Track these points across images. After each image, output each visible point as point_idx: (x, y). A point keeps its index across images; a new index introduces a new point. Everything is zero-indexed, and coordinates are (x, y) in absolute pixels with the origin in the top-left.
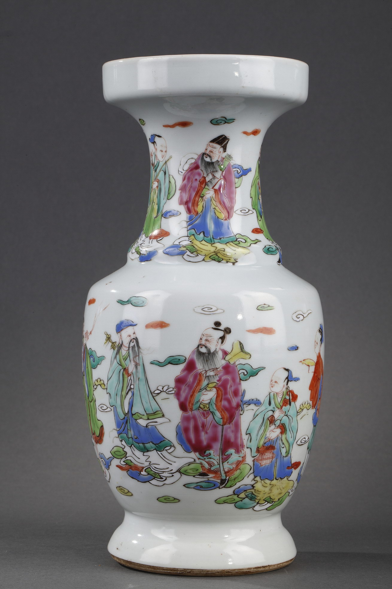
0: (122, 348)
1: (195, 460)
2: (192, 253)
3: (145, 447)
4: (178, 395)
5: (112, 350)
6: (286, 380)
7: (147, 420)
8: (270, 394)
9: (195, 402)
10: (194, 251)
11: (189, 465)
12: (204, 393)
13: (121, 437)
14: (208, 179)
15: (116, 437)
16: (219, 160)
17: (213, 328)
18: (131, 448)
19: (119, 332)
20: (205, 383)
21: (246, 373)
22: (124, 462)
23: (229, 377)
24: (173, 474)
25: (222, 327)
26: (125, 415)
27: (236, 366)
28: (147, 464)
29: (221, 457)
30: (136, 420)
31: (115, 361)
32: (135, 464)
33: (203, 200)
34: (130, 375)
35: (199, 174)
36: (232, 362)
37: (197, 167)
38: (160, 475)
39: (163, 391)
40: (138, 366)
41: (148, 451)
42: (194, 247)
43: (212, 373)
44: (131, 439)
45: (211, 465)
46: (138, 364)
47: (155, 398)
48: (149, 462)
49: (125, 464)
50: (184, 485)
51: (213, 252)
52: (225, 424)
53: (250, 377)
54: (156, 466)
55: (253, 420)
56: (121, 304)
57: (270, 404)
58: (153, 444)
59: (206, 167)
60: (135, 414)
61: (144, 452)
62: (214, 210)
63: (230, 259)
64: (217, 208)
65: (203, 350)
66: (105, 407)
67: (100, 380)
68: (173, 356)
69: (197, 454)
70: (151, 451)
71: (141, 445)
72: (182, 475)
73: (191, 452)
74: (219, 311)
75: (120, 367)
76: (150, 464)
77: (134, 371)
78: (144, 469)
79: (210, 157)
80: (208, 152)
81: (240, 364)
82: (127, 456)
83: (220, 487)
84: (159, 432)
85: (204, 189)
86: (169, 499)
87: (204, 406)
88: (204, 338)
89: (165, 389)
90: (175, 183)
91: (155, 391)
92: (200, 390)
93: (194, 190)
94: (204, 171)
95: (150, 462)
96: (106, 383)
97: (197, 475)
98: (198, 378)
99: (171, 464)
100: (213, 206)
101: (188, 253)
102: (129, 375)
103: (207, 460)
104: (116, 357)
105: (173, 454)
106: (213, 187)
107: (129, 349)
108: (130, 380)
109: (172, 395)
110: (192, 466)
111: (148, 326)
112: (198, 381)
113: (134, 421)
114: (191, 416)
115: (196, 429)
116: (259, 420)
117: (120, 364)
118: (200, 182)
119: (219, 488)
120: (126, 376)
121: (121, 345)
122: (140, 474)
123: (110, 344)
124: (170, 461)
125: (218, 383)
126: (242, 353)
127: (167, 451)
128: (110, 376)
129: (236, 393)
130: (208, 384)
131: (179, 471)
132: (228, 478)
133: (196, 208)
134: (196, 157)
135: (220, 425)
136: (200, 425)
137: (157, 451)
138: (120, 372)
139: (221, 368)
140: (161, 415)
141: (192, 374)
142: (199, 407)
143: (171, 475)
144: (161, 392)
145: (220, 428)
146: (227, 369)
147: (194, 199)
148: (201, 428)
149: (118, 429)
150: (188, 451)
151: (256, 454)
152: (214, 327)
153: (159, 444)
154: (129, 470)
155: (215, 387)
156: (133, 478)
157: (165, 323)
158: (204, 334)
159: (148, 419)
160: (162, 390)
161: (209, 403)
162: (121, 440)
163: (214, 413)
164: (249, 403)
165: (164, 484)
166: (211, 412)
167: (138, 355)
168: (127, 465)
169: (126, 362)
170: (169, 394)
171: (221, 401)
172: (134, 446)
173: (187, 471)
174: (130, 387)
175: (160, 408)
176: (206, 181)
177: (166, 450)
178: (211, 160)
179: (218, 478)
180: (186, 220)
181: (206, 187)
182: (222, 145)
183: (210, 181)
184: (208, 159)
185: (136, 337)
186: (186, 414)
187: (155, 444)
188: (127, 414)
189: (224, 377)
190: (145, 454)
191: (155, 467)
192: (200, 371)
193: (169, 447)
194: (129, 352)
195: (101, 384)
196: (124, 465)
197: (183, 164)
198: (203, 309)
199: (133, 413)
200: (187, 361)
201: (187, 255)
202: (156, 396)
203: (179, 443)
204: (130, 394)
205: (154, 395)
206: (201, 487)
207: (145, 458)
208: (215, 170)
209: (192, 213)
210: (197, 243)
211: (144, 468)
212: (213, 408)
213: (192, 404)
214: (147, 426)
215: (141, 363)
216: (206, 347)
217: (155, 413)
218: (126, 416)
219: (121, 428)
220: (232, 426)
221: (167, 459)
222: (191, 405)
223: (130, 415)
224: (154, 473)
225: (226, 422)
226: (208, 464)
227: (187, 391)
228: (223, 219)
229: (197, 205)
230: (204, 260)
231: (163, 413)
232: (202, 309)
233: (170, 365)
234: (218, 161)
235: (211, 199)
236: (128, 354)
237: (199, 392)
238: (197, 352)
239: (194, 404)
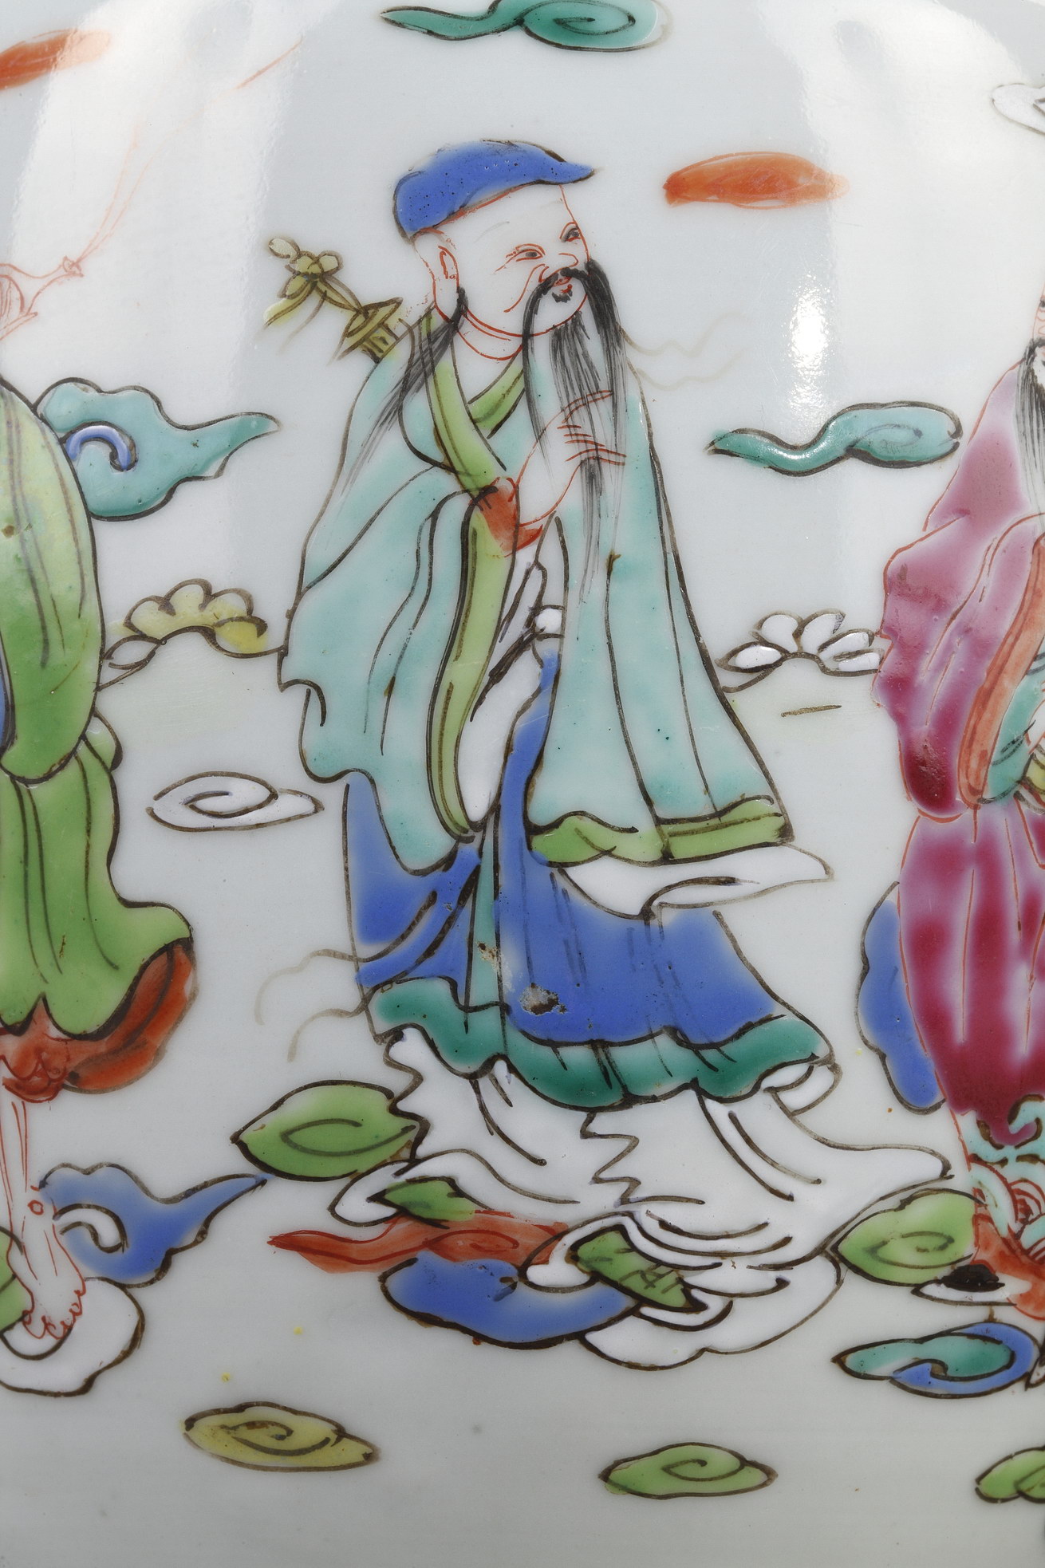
0: (457, 340)
1: (946, 1167)
3: (609, 1074)
4: (897, 685)
5: (360, 362)
7: (653, 864)
9: (999, 744)
11: (904, 1204)
13: (396, 1009)
15: (341, 1013)
18: (484, 1083)
19: (424, 231)
22: (378, 1198)
24: (784, 1274)
26: (459, 839)
28: (606, 1198)
30: (562, 867)
31: (392, 442)
32: (489, 1211)
34: (537, 535)
38: (692, 1279)
39: (795, 655)
40: (608, 472)
41: (629, 1100)
44: (487, 1023)
45: (1027, 1211)
46: (612, 457)
47: (736, 700)
48: (624, 1186)
49: (389, 1211)
50: (839, 1360)
54: (675, 1214)
56: (430, 33)
58: (680, 1043)
60: (557, 824)
61: (592, 1112)
66: (244, 793)
67: (209, 595)
68: (877, 406)
69: (968, 1121)
70: (654, 1099)
71: (579, 1057)
72: (849, 1276)
73: (936, 1107)
75: (445, 483)
76: (624, 1200)
77: (573, 505)
78: (569, 1240)
82: (421, 1151)
83: (1034, 1378)
84: (739, 952)
86: (703, 1463)
89: (813, 637)
91: (734, 653)
92: (1036, 658)
95: (635, 1183)
96: (272, 609)
97: (938, 1282)
98: (1027, 572)
99: (790, 1198)
102: (519, 535)
103: (1013, 1171)
104: (395, 411)
105: (814, 1120)
107: (525, 348)
108: (536, 574)
109: (864, 684)
110: (922, 1213)
112: (1027, 597)
113: (539, 877)
114: (970, 840)
115: (988, 935)
117: (438, 456)
119: (1028, 1385)
120: (491, 546)
121: (453, 325)
122: (514, 1287)
123: (333, 322)
124: (785, 1171)
127: (778, 1101)
128: (320, 558)
131: (835, 1248)
136: (1013, 908)
137: (702, 1095)
138: (434, 516)
140: (766, 830)
141: (992, 539)
142: (1024, 781)
143: (769, 1279)
144: (786, 655)
148: (1014, 936)
149: (367, 951)
150: (912, 1099)
153: (729, 1049)
154: (411, 1262)
156: (427, 1319)
157: (807, 171)
159: (667, 858)
160: (792, 647)
162: (382, 1026)
165: (702, 1351)
167: (612, 393)
168: (403, 1226)
169: (498, 442)
170: (836, 673)
172: (512, 1069)
173: (883, 1252)
174: (530, 622)
175: (766, 774)
177: (774, 1091)
179: (1040, 1306)
185: (591, 266)
186: (940, 828)
187: (696, 1049)
188: (480, 826)
190: (603, 1123)
191: (663, 1224)
192: (1038, 526)
193: (799, 1070)
194: (526, 372)
195: (220, 624)
196: (375, 1223)
199: (541, 813)
200: (964, 444)
202: (742, 687)
203: (867, 1037)
204: (524, 677)
205: (727, 679)
206: (940, 1369)
207: (597, 1153)
211: (567, 1232)
213: (985, 760)
214: (646, 914)
215: (635, 448)
217: (721, 816)
218: (470, 840)
219: (403, 937)
221: (764, 1157)
222: (974, 764)
223: (510, 830)
224: (644, 1264)
226: (1015, 1202)
227: (956, 662)
231: (783, 815)
233: (854, 470)
236: (521, 385)
237: (1027, 672)
238: (1023, 388)
239: (996, 756)
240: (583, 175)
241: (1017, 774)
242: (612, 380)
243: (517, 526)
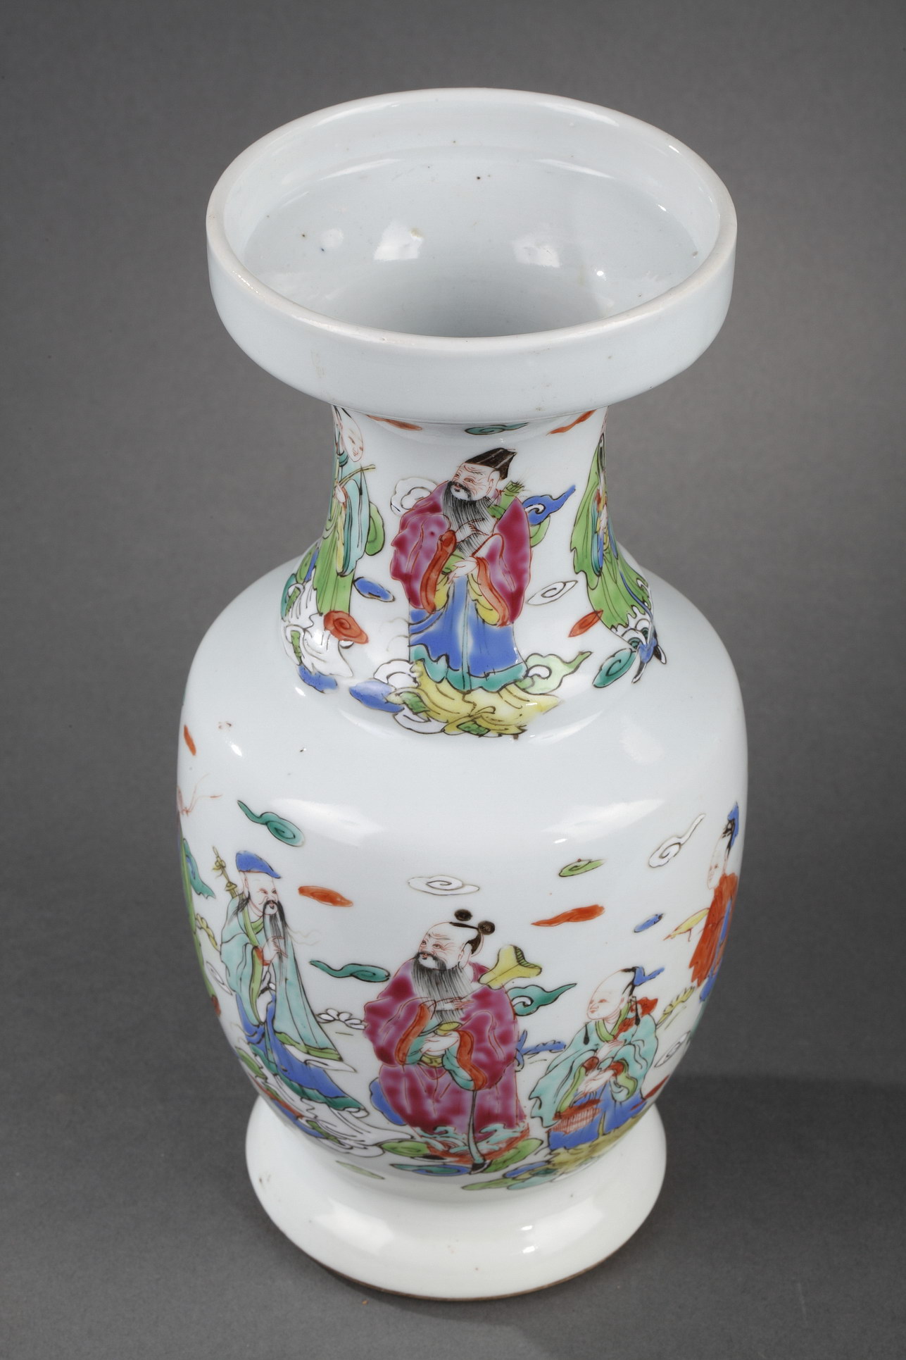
1: (413, 1137)
2: (416, 714)
3: (304, 1091)
4: (372, 1033)
6: (630, 987)
7: (305, 1053)
8: (586, 1026)
9: (410, 1051)
10: (420, 709)
11: (400, 1142)
12: (431, 1039)
13: (255, 1050)
14: (460, 536)
16: (490, 495)
17: (451, 923)
18: (276, 1077)
19: (242, 871)
20: (433, 1022)
21: (529, 1003)
22: (263, 1083)
23: (488, 1013)
24: (366, 1146)
25: (474, 921)
26: (260, 1023)
27: (506, 993)
28: (310, 1115)
29: (471, 1135)
31: (236, 920)
32: (285, 1102)
33: (449, 581)
34: (268, 965)
35: (440, 524)
36: (495, 985)
37: (435, 508)
38: (338, 1139)
39: (338, 1020)
40: (284, 958)
41: (310, 1099)
42: (422, 701)
43: (449, 1006)
44: (273, 1065)
45: (450, 1146)
46: (285, 954)
47: (322, 1025)
50: (392, 1165)
51: (465, 717)
52: (480, 1089)
53: (538, 1008)
54: (329, 1126)
55: (546, 1075)
56: (246, 815)
57: (586, 1040)
58: (320, 1093)
59: (456, 511)
60: (280, 1033)
61: (302, 1097)
62: (476, 604)
63: (506, 729)
64: (482, 600)
65: (429, 963)
67: (208, 926)
68: (360, 965)
69: (418, 1129)
70: (316, 1102)
71: (296, 1084)
72: (387, 1151)
73: (405, 1125)
74: (467, 889)
75: (246, 938)
76: (314, 1117)
77: (276, 961)
78: (306, 1118)
79: (466, 489)
80: (460, 480)
81: (515, 988)
83: (472, 1173)
84: (332, 1081)
85: (452, 557)
86: (362, 1170)
87: (431, 1059)
88: (431, 942)
89: (343, 1017)
90: (383, 526)
91: (321, 1014)
92: (422, 1032)
93: (427, 555)
94: (453, 519)
95: (316, 1115)
97: (420, 1157)
98: (418, 1012)
99: (362, 1133)
100: (473, 596)
101: (407, 712)
102: (264, 963)
103: (440, 1139)
104: (236, 913)
105: (365, 1120)
106: (474, 554)
107: (263, 916)
108: (268, 973)
110: (407, 1144)
111: (303, 891)
112: (418, 1018)
113: (278, 1042)
114: (402, 1072)
115: (414, 1093)
116: (562, 1071)
117: (246, 932)
118: (441, 540)
119: (470, 1174)
121: (247, 900)
122: (299, 1121)
123: (225, 879)
124: (358, 1127)
125: (463, 1023)
126: (520, 968)
127: (352, 1114)
128: (225, 938)
129: (505, 1038)
130: (440, 1025)
131: (380, 1145)
132: (488, 1161)
133: (430, 596)
134: (432, 487)
135: (469, 1090)
136: (422, 1088)
137: (329, 1106)
138: (245, 945)
139: (469, 997)
141: (404, 1003)
142: (421, 1060)
143: (361, 1146)
144: (335, 1020)
145: (469, 1095)
146: (484, 997)
147: (427, 575)
148: (425, 1094)
149: (246, 1033)
150: (396, 1122)
151: (554, 1122)
152: (456, 921)
153: (334, 1099)
155: (455, 1030)
157: (342, 898)
158: (430, 932)
159: (309, 1053)
160: (336, 1018)
161: (443, 1056)
163: (454, 1071)
164: (536, 1051)
165: (349, 1152)
166: (447, 1070)
167: (284, 938)
169: (258, 936)
170: (351, 1027)
171: (470, 1052)
172: (281, 1078)
173: (396, 1149)
174: (268, 984)
175: (333, 1044)
176: (456, 540)
177: (350, 1112)
178: (469, 496)
179: (466, 1162)
180: (407, 620)
181: (457, 552)
182: (498, 467)
183: (467, 541)
184: (462, 495)
185: (279, 902)
186: (390, 1068)
187: (325, 1097)
188: (264, 1023)
189: (475, 1014)
190: (305, 1100)
191: (327, 1126)
192: (421, 1001)
193: (357, 1110)
194: (263, 922)
195: (210, 935)
197: (400, 493)
198: (430, 884)
199: (277, 1029)
200: (391, 979)
201: (405, 716)
203: (376, 1107)
204: (268, 996)
206: (431, 1171)
207: (305, 1105)
208: (478, 517)
209: (421, 607)
210: (429, 686)
211: (304, 1116)
212: (453, 1063)
213: (405, 1055)
214: (305, 1063)
215: (290, 955)
216: (435, 958)
217: (322, 1049)
218: (262, 1025)
219: (253, 1036)
220: (497, 1090)
221: (351, 1123)
222: (401, 1055)
223: (270, 1028)
224: (326, 1132)
225: (483, 1084)
226: (443, 1145)
227: (391, 1031)
228: (495, 625)
229: (435, 591)
230: (443, 731)
231: (339, 1054)
232: (428, 884)
233: (352, 980)
234: (486, 499)
235: (468, 581)
236: (262, 925)
237: (419, 1036)
238: (414, 965)
239: (409, 1054)
240: (278, 877)
241: (419, 1059)
242: (284, 935)
243: (263, 960)
